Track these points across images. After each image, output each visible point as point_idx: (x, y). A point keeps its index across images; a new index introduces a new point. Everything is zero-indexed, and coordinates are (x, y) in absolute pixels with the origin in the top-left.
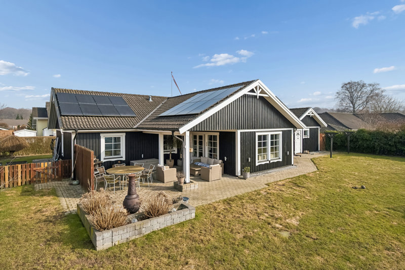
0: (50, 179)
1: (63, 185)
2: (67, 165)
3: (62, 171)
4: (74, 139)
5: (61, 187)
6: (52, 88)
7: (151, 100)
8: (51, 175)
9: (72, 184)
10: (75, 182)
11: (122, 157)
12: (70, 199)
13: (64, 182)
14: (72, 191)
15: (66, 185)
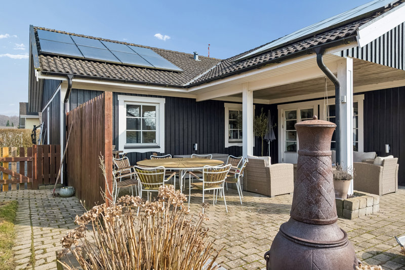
0: (13, 183)
1: (38, 197)
2: (50, 155)
3: (39, 168)
4: (65, 101)
5: (32, 202)
6: (31, 26)
7: (197, 58)
8: (16, 176)
9: (59, 195)
10: (65, 191)
11: (159, 147)
12: (46, 229)
13: (42, 191)
14: (56, 210)
15: (44, 197)
